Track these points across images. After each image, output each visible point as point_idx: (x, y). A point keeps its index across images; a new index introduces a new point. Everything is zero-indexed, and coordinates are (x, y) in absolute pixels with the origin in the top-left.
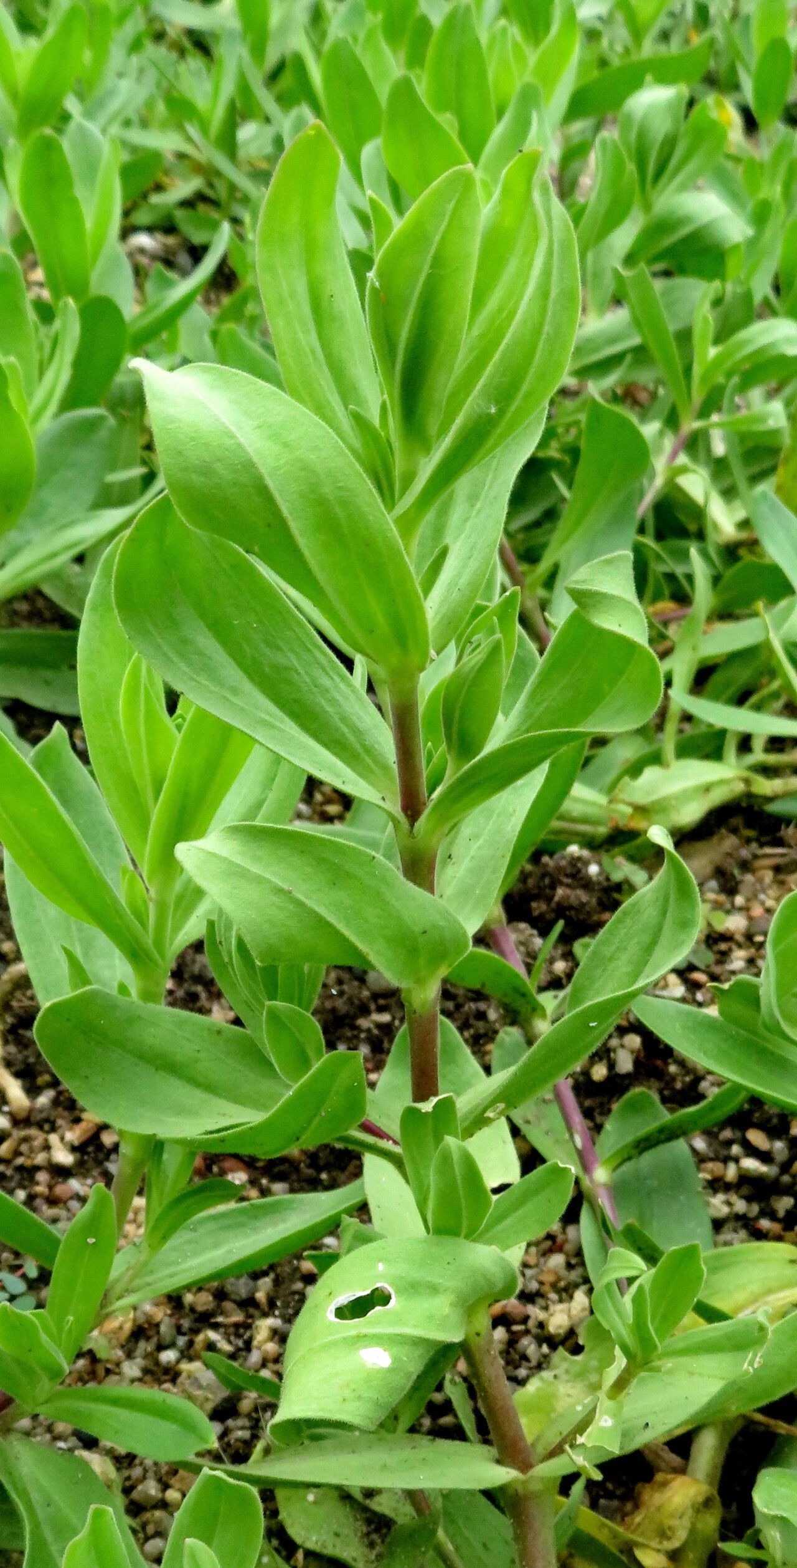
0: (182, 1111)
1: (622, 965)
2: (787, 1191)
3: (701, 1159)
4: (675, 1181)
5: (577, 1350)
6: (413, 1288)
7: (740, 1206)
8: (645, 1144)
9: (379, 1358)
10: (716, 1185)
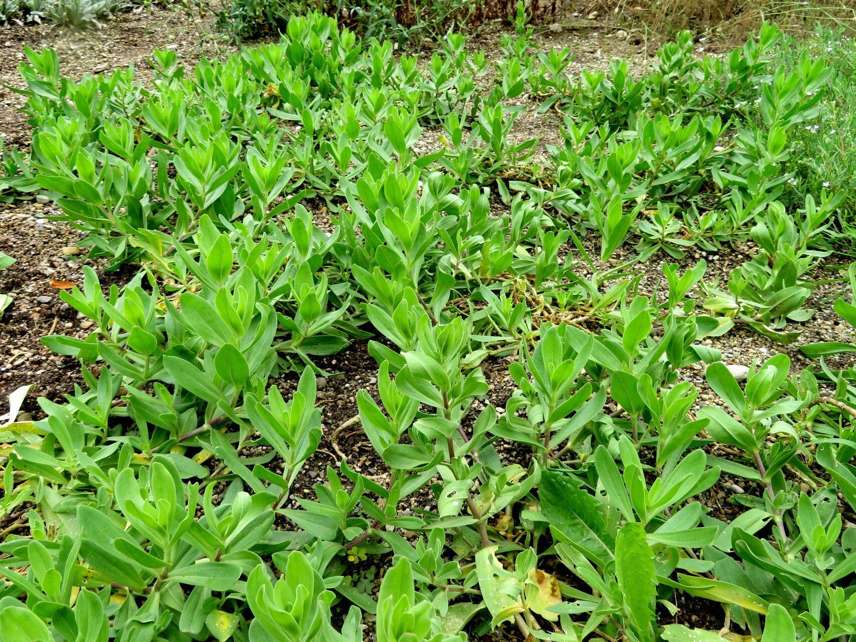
0: (408, 463)
1: (483, 424)
2: (514, 450)
3: (495, 446)
4: (491, 453)
5: (479, 493)
6: (459, 490)
7: (505, 455)
8: (484, 446)
9: (456, 503)
10: (499, 451)
